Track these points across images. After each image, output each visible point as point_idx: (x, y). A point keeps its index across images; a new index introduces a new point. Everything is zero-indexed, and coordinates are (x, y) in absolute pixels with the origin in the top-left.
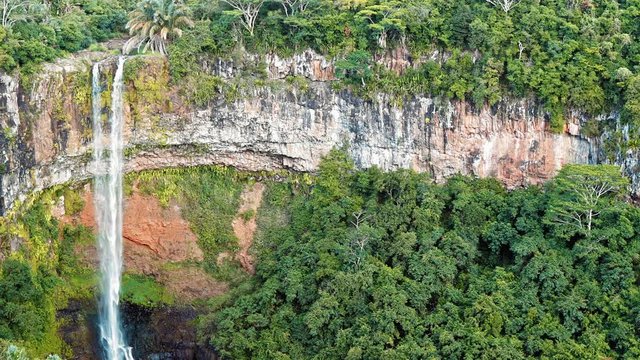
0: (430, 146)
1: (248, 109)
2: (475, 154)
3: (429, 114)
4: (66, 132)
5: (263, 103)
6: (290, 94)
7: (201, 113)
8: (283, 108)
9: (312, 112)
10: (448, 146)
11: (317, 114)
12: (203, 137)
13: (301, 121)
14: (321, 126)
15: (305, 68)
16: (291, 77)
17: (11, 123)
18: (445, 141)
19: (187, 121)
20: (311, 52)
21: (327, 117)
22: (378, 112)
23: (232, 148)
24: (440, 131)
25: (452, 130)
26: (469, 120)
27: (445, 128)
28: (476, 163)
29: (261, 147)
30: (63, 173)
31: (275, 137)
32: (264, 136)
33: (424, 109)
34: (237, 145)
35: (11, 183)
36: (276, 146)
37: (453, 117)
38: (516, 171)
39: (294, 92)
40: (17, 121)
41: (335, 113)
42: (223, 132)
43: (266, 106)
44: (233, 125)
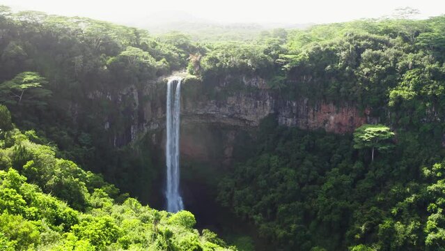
0: (307, 117)
1: (231, 100)
2: (326, 121)
3: (307, 104)
4: (157, 109)
5: (238, 97)
6: (249, 95)
7: (212, 101)
8: (246, 100)
9: (258, 102)
10: (316, 117)
11: (260, 103)
12: (213, 111)
13: (253, 105)
14: (262, 108)
15: (256, 83)
16: (249, 87)
17: (135, 104)
18: (314, 116)
19: (206, 104)
20: (258, 77)
21: (264, 104)
23: (224, 116)
24: (312, 111)
25: (317, 111)
26: (324, 107)
27: (314, 110)
28: (326, 125)
29: (236, 115)
30: (155, 125)
31: (242, 112)
32: (238, 111)
33: (305, 102)
34: (227, 115)
35: (134, 128)
36: (243, 116)
37: (318, 106)
38: (343, 129)
39: (251, 93)
40: (137, 104)
41: (268, 103)
42: (221, 109)
43: (239, 99)
44: (225, 106)
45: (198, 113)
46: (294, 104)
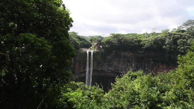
1: (115, 63)
3: (153, 65)
5: (119, 61)
6: (124, 60)
7: (106, 63)
8: (123, 63)
9: (129, 64)
11: (130, 64)
12: (105, 69)
13: (126, 66)
15: (128, 55)
16: (124, 56)
19: (103, 65)
20: (129, 51)
21: (132, 65)
22: (142, 64)
23: (110, 72)
25: (158, 68)
26: (161, 66)
27: (156, 68)
29: (116, 71)
31: (120, 69)
32: (118, 69)
37: (158, 66)
39: (125, 59)
40: (73, 63)
41: (133, 64)
42: (109, 68)
43: (119, 62)
44: (112, 66)
45: (99, 70)
46: (147, 65)
